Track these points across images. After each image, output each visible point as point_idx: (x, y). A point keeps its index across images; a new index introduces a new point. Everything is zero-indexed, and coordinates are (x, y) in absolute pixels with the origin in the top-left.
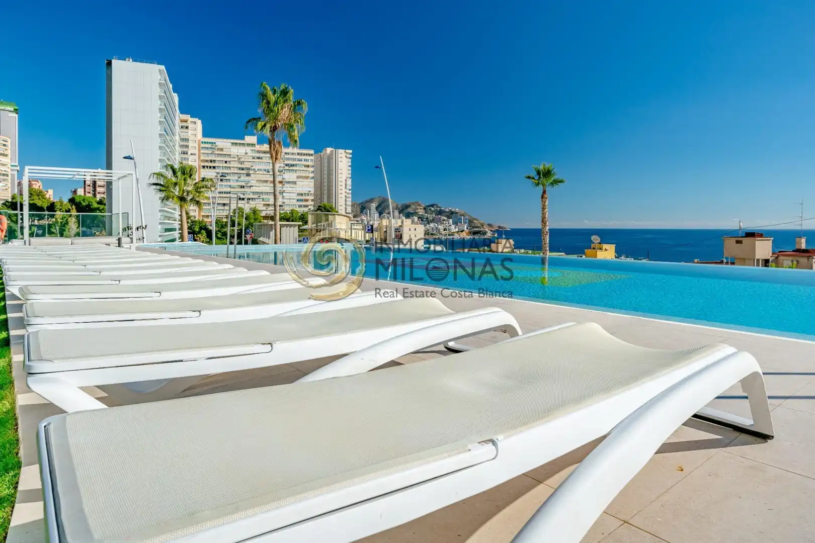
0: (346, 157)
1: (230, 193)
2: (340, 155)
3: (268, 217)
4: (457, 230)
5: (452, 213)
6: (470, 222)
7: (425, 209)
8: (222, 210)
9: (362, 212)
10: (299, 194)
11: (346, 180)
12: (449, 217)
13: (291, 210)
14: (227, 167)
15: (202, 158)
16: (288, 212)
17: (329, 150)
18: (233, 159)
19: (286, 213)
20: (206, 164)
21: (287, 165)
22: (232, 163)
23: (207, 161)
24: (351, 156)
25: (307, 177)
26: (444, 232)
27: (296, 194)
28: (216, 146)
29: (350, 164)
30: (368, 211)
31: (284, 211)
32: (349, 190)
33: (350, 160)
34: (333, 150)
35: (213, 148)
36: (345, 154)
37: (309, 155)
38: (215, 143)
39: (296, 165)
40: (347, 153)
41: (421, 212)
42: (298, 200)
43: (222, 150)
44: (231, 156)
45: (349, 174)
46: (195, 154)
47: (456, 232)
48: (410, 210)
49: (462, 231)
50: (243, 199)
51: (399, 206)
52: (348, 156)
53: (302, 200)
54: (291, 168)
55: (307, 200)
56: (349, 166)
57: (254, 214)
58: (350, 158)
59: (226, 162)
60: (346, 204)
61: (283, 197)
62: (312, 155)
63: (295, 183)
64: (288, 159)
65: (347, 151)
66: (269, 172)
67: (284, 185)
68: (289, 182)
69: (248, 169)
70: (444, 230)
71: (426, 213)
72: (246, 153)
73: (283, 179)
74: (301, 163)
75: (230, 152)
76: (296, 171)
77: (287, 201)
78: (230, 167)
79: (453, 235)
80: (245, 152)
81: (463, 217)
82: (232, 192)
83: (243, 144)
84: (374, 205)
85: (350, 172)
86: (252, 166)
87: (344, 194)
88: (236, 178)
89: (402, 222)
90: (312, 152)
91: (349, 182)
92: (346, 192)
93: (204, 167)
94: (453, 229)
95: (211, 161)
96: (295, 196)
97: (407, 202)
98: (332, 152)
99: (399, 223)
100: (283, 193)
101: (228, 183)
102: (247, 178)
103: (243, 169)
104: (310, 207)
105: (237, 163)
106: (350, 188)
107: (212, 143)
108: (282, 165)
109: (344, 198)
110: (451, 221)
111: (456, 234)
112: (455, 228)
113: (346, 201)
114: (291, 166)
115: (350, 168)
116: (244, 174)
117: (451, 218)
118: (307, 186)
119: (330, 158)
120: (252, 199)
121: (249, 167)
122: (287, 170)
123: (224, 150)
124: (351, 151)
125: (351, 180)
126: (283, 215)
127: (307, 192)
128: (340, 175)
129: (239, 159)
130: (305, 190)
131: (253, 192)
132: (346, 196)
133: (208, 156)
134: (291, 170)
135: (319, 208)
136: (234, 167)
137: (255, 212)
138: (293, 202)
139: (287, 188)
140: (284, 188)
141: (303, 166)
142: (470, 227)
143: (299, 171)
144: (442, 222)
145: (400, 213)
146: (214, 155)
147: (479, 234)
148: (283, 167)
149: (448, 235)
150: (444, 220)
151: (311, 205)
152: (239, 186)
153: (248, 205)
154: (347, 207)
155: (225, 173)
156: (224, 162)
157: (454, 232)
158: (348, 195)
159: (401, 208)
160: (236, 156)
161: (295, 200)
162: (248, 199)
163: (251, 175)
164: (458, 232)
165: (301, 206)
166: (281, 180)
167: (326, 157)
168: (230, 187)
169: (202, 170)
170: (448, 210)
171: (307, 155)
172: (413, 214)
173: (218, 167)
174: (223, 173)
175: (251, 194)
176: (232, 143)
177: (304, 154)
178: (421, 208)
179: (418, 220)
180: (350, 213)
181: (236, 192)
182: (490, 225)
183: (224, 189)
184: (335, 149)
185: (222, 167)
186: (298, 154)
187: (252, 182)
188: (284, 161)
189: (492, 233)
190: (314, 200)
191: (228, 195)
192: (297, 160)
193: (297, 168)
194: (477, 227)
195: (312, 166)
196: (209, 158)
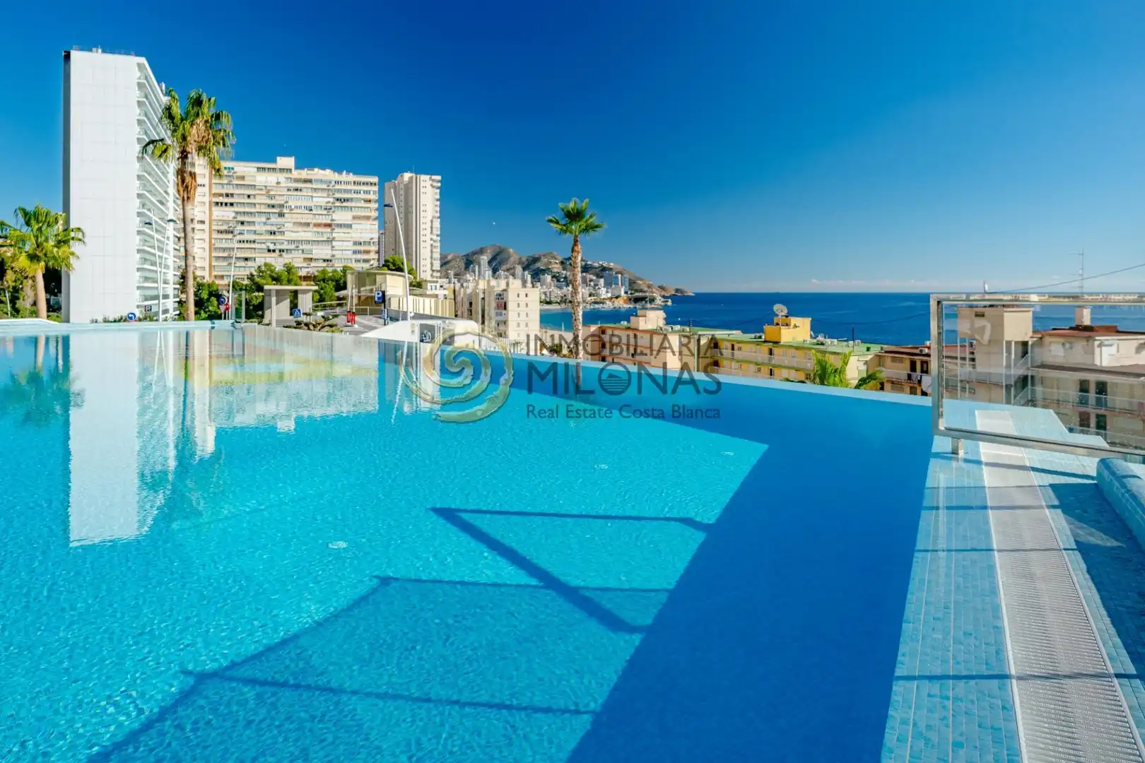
0: (432, 185)
1: (254, 242)
2: (423, 184)
3: (310, 277)
4: (609, 295)
5: (604, 269)
6: (632, 283)
7: (562, 263)
8: (245, 267)
9: (467, 267)
10: (355, 243)
11: (432, 221)
12: (599, 276)
13: (344, 267)
14: (251, 204)
15: (214, 191)
16: (339, 269)
17: (407, 176)
18: (259, 192)
19: (335, 271)
20: (221, 199)
21: (338, 200)
22: (257, 197)
23: (221, 195)
24: (439, 184)
25: (368, 218)
26: (589, 299)
27: (351, 243)
28: (235, 173)
29: (438, 197)
30: (477, 267)
31: (333, 268)
32: (437, 236)
33: (438, 191)
34: (412, 177)
35: (230, 176)
36: (431, 182)
37: (371, 184)
38: (233, 169)
39: (351, 200)
40: (433, 180)
41: (556, 268)
42: (355, 252)
43: (243, 178)
44: (257, 187)
45: (436, 212)
46: (204, 186)
47: (608, 298)
48: (540, 265)
49: (617, 298)
50: (274, 251)
51: (524, 259)
52: (435, 184)
53: (359, 252)
54: (344, 204)
55: (367, 252)
56: (437, 200)
57: (289, 273)
58: (438, 188)
59: (249, 196)
60: (432, 258)
61: (333, 247)
62: (375, 184)
63: (350, 226)
64: (339, 191)
65: (434, 177)
66: (311, 210)
67: (334, 229)
68: (340, 226)
69: (281, 206)
70: (590, 295)
71: (564, 269)
72: (278, 183)
73: (332, 220)
74: (359, 196)
75: (255, 181)
76: (351, 207)
77: (338, 254)
78: (255, 204)
79: (603, 303)
80: (276, 181)
81: (620, 276)
82: (257, 241)
83: (274, 169)
84: (485, 259)
85: (438, 209)
86: (287, 202)
87: (430, 242)
88: (264, 219)
89: (508, 284)
90: (375, 179)
91: (437, 224)
92: (431, 239)
93: (217, 203)
94: (604, 293)
95: (227, 195)
96: (350, 246)
97: (536, 253)
98: (411, 178)
99: (503, 286)
100: (331, 241)
101: (252, 228)
102: (280, 220)
103: (273, 206)
104: (372, 262)
105: (265, 197)
106: (439, 233)
107: (229, 168)
108: (331, 200)
109: (429, 248)
110: (602, 281)
111: (608, 302)
112: (607, 292)
113: (432, 252)
114: (344, 200)
115: (438, 203)
116: (275, 213)
117: (602, 277)
118: (369, 231)
119: (408, 187)
120: (287, 250)
121: (283, 202)
122: (338, 207)
123: (246, 178)
124: (439, 178)
125: (439, 220)
126: (331, 274)
127: (368, 240)
128: (422, 214)
129: (269, 191)
130: (366, 237)
131: (288, 241)
132: (432, 245)
133: (223, 187)
134: (345, 207)
135: (386, 265)
136: (260, 204)
137: (289, 270)
138: (347, 255)
139: (338, 234)
140: (334, 235)
141: (362, 201)
142: (632, 290)
143: (356, 209)
144: (588, 283)
145: (524, 269)
146: (231, 186)
147: (644, 302)
148: (333, 203)
149: (596, 303)
150: (591, 281)
151: (373, 259)
152: (268, 231)
153: (280, 260)
154: (434, 262)
155: (248, 213)
156: (246, 197)
157: (604, 299)
158: (434, 244)
159: (526, 263)
160: (263, 188)
161: (350, 252)
162: (280, 251)
163: (286, 215)
164: (612, 298)
165: (359, 261)
166: (329, 222)
167: (402, 186)
168: (255, 232)
169: (214, 208)
170: (596, 265)
171: (367, 184)
172: (543, 271)
173: (237, 203)
174: (244, 212)
175: (286, 243)
176: (258, 168)
177: (364, 184)
178: (557, 261)
179: (552, 280)
180: (438, 271)
181: (264, 241)
182: (662, 288)
183: (246, 237)
184: (416, 174)
185: (244, 203)
186: (354, 183)
187: (286, 225)
188: (333, 194)
189: (663, 300)
190: (378, 252)
191: (252, 246)
192: (353, 191)
193: (353, 204)
194: (641, 291)
195: (376, 202)
196: (224, 191)
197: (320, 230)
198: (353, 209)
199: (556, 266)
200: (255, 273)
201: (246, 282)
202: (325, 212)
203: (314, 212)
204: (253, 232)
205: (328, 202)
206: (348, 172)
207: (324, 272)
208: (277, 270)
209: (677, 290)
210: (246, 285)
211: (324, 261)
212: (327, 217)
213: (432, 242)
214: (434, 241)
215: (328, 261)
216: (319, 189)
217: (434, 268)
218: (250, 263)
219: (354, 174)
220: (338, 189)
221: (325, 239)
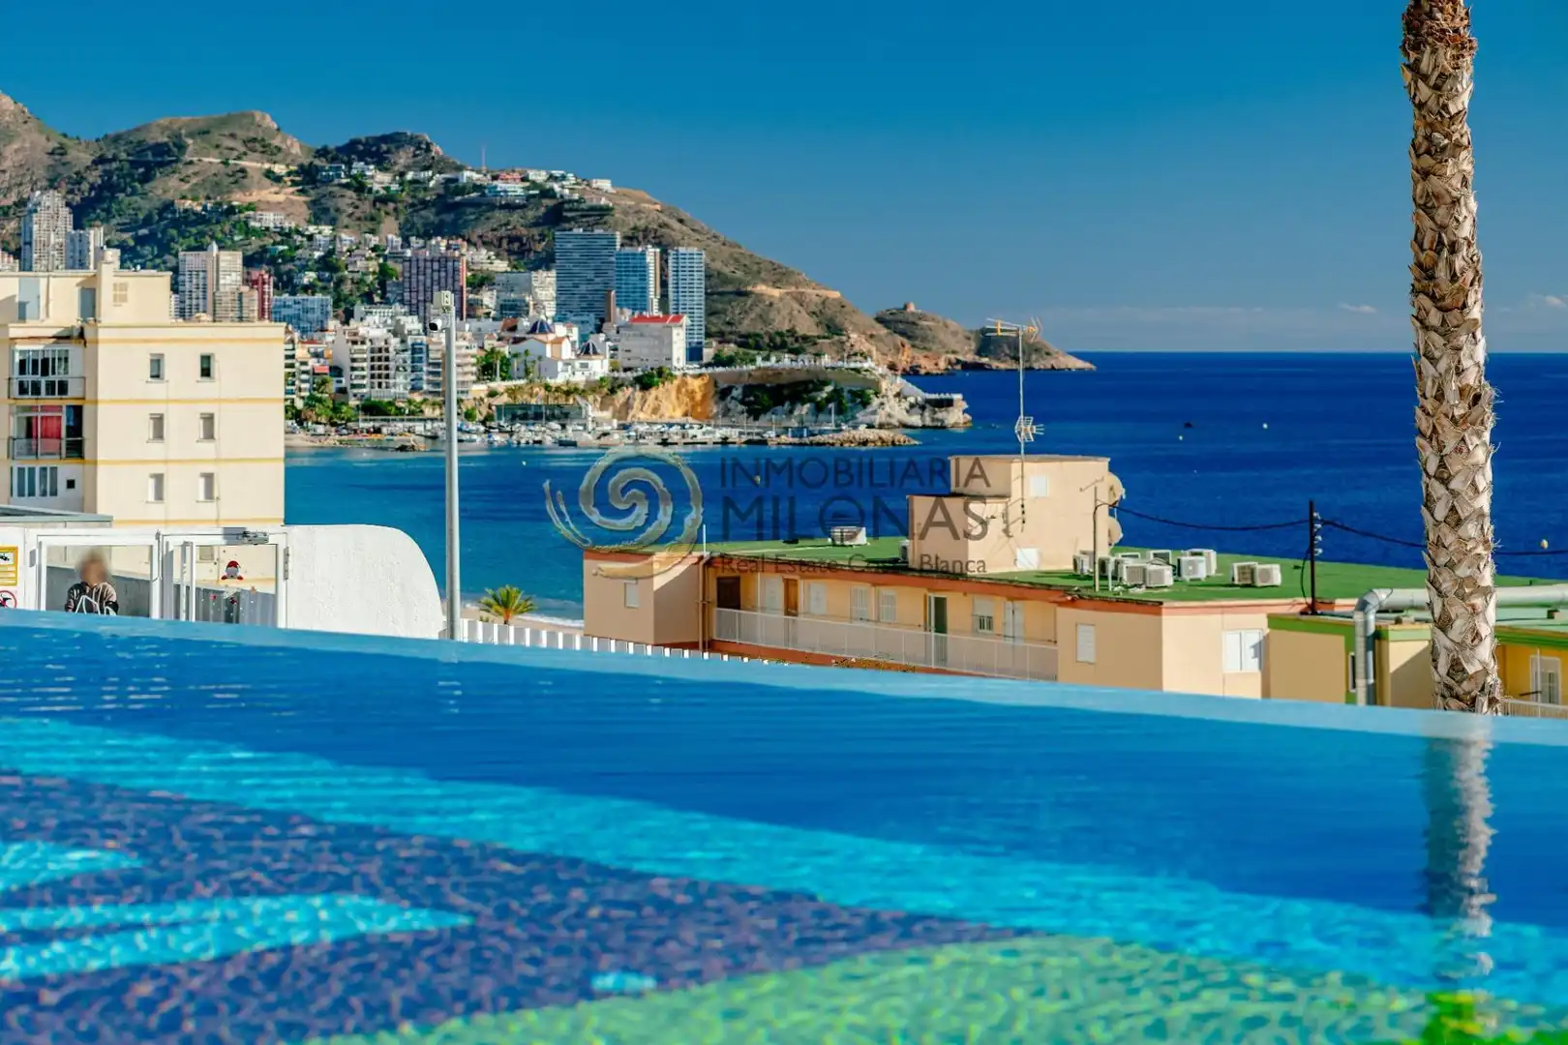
4: (599, 367)
5: (558, 214)
6: (723, 296)
7: (307, 177)
12: (526, 255)
26: (481, 389)
41: (276, 205)
47: (593, 387)
48: (179, 188)
49: (645, 383)
51: (81, 158)
70: (487, 370)
71: (320, 213)
79: (563, 416)
81: (652, 254)
89: (93, 300)
110: (545, 286)
111: (592, 411)
112: (587, 350)
117: (546, 262)
142: (724, 338)
144: (467, 294)
145: (82, 215)
150: (480, 282)
157: (570, 391)
159: (94, 177)
164: (615, 387)
178: (279, 169)
179: (250, 281)
182: (898, 324)
194: (779, 343)
199: (269, 194)
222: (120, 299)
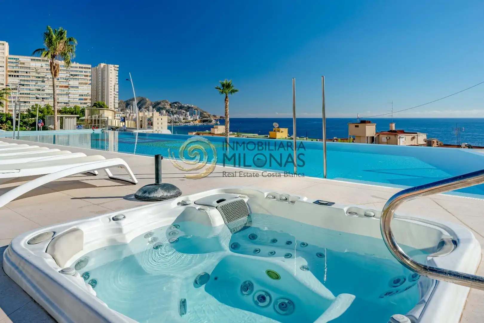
0: (114, 69)
2: (110, 69)
4: (192, 119)
5: (189, 108)
6: (201, 114)
7: (170, 105)
8: (24, 106)
9: (127, 107)
10: (80, 95)
11: (114, 86)
12: (187, 111)
13: (75, 106)
14: (28, 76)
15: (8, 69)
16: (72, 107)
17: (102, 65)
18: (32, 71)
19: (71, 108)
20: (12, 74)
21: (71, 75)
22: (31, 73)
23: (12, 71)
24: (118, 69)
25: (86, 84)
26: (183, 121)
27: (78, 95)
28: (19, 61)
29: (117, 75)
30: (131, 106)
32: (117, 92)
33: (118, 72)
34: (105, 65)
35: (17, 62)
36: (114, 68)
37: (88, 68)
38: (18, 59)
39: (78, 75)
40: (115, 67)
41: (168, 107)
42: (79, 99)
43: (24, 64)
44: (31, 68)
46: (3, 67)
47: (191, 121)
48: (161, 106)
49: (195, 120)
50: (39, 98)
51: (153, 103)
52: (116, 69)
53: (82, 99)
54: (75, 77)
55: (86, 99)
56: (117, 76)
57: (48, 109)
58: (117, 71)
59: (27, 72)
60: (114, 102)
61: (69, 97)
62: (90, 68)
63: (78, 87)
64: (72, 71)
65: (115, 66)
66: (58, 80)
67: (69, 89)
68: (73, 87)
69: (43, 77)
70: (184, 119)
71: (171, 108)
72: (42, 67)
73: (69, 84)
74: (82, 73)
75: (30, 65)
76: (78, 79)
77: (71, 100)
78: (30, 76)
79: (189, 123)
80: (41, 65)
81: (196, 111)
82: (31, 94)
83: (40, 60)
84: (135, 102)
85: (117, 80)
86: (46, 76)
88: (34, 83)
89: (153, 114)
90: (90, 66)
91: (117, 87)
92: (114, 94)
93: (10, 76)
94: (190, 118)
95: (15, 72)
97: (159, 101)
98: (104, 66)
99: (151, 115)
100: (68, 94)
101: (28, 87)
102: (42, 84)
103: (39, 78)
104: (88, 104)
105: (35, 73)
106: (118, 91)
107: (16, 59)
108: (68, 75)
109: (113, 98)
110: (188, 113)
112: (191, 118)
113: (114, 99)
114: (75, 75)
115: (117, 77)
116: (41, 80)
117: (188, 111)
118: (87, 90)
119: (103, 70)
120: (46, 98)
122: (72, 78)
123: (25, 64)
124: (118, 66)
125: (118, 85)
126: (69, 110)
127: (86, 94)
128: (110, 82)
129: (37, 70)
130: (86, 92)
131: (47, 94)
132: (114, 97)
133: (13, 68)
134: (75, 78)
135: (95, 105)
136: (33, 76)
137: (48, 107)
138: (76, 101)
139: (72, 91)
140: (70, 91)
141: (84, 76)
142: (201, 117)
143: (81, 79)
144: (182, 114)
145: (153, 108)
146: (17, 67)
147: (207, 122)
148: (69, 77)
149: (186, 122)
150: (183, 113)
151: (89, 103)
152: (36, 89)
153: (42, 102)
154: (115, 104)
155: (26, 80)
156: (25, 73)
157: (190, 121)
158: (116, 96)
159: (154, 105)
160: (34, 69)
161: (78, 99)
162: (42, 98)
163: (46, 82)
164: (193, 120)
165: (82, 103)
166: (67, 85)
167: (100, 69)
168: (30, 90)
169: (9, 78)
170: (186, 106)
171: (86, 68)
172: (162, 109)
173: (20, 75)
174: (24, 80)
175: (45, 95)
176: (31, 59)
177: (84, 68)
178: (168, 104)
179: (166, 113)
180: (117, 108)
181: (35, 94)
182: (214, 116)
183: (26, 92)
184: (107, 64)
185: (24, 76)
186: (80, 67)
187: (46, 86)
188: (69, 72)
189: (215, 121)
190: (91, 99)
191: (28, 96)
192: (79, 71)
193: (79, 77)
194: (206, 117)
195: (90, 76)
196: (14, 70)
197: (62, 89)
198: (79, 79)
199: (168, 106)
200: (30, 109)
201: (25, 113)
202: (65, 81)
203: (60, 80)
204: (29, 89)
205: (67, 76)
206: (76, 62)
207: (65, 108)
208: (42, 107)
209: (221, 117)
210: (26, 115)
211: (65, 103)
212: (66, 83)
213: (115, 95)
214: (116, 95)
215: (66, 103)
216: (62, 70)
217: (115, 107)
218: (27, 104)
219: (79, 63)
220: (71, 70)
221: (65, 93)
222: (155, 114)
